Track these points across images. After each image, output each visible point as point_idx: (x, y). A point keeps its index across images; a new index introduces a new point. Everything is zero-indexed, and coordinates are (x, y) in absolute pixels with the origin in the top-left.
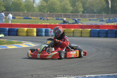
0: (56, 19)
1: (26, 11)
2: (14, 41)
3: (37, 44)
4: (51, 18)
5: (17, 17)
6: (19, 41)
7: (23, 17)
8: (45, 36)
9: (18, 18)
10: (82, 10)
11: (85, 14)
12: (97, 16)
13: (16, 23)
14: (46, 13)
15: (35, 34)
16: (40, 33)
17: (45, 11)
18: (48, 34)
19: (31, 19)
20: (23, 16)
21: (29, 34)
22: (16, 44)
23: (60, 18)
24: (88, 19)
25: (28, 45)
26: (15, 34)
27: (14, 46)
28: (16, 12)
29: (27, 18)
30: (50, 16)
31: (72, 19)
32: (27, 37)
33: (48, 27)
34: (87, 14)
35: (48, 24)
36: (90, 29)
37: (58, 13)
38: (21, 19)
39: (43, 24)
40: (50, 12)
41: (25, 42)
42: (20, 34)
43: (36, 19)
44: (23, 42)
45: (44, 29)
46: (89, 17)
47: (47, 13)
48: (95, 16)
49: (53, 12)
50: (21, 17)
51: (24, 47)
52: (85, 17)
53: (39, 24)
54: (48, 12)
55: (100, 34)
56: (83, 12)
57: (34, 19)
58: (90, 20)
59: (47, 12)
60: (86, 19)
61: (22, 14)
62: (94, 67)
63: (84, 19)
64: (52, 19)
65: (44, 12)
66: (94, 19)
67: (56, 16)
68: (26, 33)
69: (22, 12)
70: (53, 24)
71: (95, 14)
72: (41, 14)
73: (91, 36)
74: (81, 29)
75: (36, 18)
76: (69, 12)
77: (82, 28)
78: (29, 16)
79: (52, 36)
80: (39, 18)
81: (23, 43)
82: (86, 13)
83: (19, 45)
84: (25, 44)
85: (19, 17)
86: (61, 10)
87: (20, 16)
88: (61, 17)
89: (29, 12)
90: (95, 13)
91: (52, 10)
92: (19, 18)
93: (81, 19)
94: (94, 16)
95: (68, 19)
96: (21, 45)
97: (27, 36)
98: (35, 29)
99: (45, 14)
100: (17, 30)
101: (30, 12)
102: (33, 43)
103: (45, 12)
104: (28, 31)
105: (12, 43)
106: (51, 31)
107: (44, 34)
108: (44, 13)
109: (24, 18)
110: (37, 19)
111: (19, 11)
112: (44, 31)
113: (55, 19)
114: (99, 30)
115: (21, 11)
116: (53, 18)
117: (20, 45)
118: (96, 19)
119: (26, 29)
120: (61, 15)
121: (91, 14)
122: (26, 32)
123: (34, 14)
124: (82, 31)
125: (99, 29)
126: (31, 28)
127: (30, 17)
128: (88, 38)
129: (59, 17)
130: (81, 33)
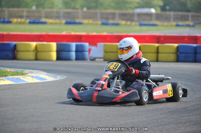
0: (103, 24)
1: (34, 8)
2: (9, 70)
3: (58, 77)
4: (91, 21)
5: (15, 20)
6: (19, 70)
7: (28, 21)
8: (77, 59)
9: (16, 23)
10: (161, 3)
11: (168, 13)
12: (192, 16)
13: (11, 33)
14: (80, 11)
15: (54, 55)
16: (64, 54)
17: (78, 6)
18: (83, 54)
19: (45, 23)
20: (27, 17)
21: (40, 55)
22: (13, 75)
23: (111, 21)
24: (175, 23)
25: (37, 78)
26: (11, 55)
27: (8, 79)
28: (11, 9)
29: (37, 21)
30: (89, 18)
31: (138, 24)
32: (36, 62)
33: (83, 39)
34: (172, 13)
35: (84, 33)
36: (176, 45)
37: (106, 9)
38: (24, 23)
39: (73, 33)
40: (88, 8)
41: (32, 72)
42: (20, 55)
43: (56, 24)
44: (27, 71)
45: (73, 45)
46: (176, 19)
47: (82, 9)
48: (190, 18)
49: (96, 7)
50: (23, 20)
51: (30, 81)
52: (167, 19)
53: (64, 33)
54: (85, 9)
55: (197, 55)
56: (163, 9)
57: (51, 24)
58: (178, 25)
59: (82, 7)
60: (170, 24)
61: (25, 14)
62: (182, 124)
63: (166, 24)
64: (92, 24)
65: (74, 8)
66: (187, 23)
67: (102, 18)
68: (34, 53)
69: (25, 9)
70: (95, 34)
71: (190, 14)
72: (69, 13)
73: (178, 60)
74: (157, 45)
75: (57, 21)
76: (131, 8)
77: (158, 43)
78: (41, 17)
79: (91, 60)
80: (64, 21)
81: (27, 74)
82: (170, 10)
83: (19, 79)
84: (32, 77)
85: (19, 20)
86: (113, 4)
87: (21, 17)
88: (113, 18)
89: (41, 9)
90: (188, 11)
91: (93, 4)
92: (20, 23)
93: (158, 23)
94: (188, 16)
95: (129, 23)
96: (23, 79)
97: (36, 59)
98: (54, 45)
99: (77, 13)
100: (15, 46)
101: (44, 8)
102: (49, 74)
103: (77, 9)
104: (39, 49)
105: (4, 74)
106: (90, 50)
107: (73, 54)
108: (75, 11)
109: (30, 23)
110: (60, 24)
111: (18, 7)
112: (74, 48)
113: (99, 22)
114: (196, 47)
115: (23, 7)
116: (95, 22)
117: (21, 77)
118: (191, 23)
119: (34, 44)
120: (114, 14)
121: (180, 13)
122: (34, 51)
123: (52, 12)
124: (158, 48)
125: (195, 45)
126: (45, 43)
127: (43, 20)
128: (172, 64)
129: (107, 19)
130: (158, 53)
